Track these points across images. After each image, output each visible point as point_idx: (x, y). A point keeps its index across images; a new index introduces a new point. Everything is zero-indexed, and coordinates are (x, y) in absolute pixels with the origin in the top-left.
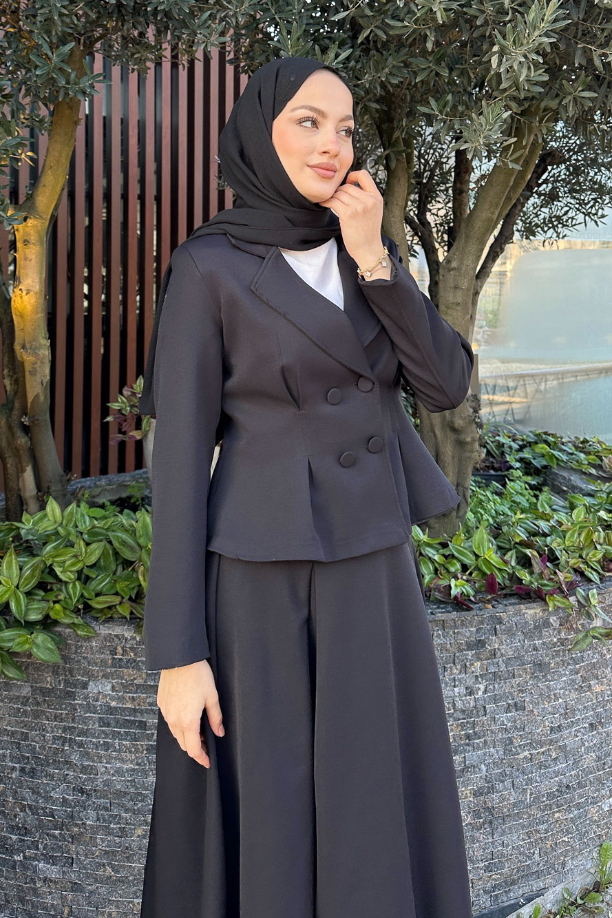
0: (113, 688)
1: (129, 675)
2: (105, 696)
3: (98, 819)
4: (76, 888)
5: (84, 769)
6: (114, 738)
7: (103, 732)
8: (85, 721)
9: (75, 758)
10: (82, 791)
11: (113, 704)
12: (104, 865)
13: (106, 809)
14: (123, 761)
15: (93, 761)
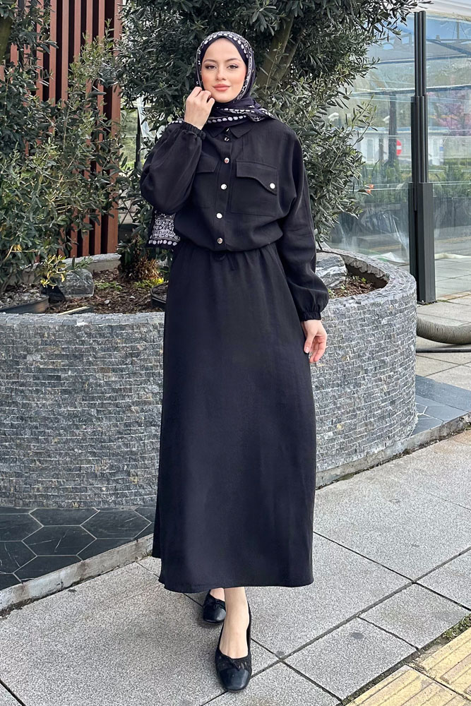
0: (42, 358)
1: (51, 349)
2: (37, 362)
3: (32, 434)
4: (18, 475)
5: (24, 405)
6: (42, 386)
7: (35, 383)
8: (24, 377)
9: (19, 400)
10: (22, 419)
11: (41, 367)
12: (35, 460)
13: (36, 428)
14: (46, 399)
15: (29, 400)
